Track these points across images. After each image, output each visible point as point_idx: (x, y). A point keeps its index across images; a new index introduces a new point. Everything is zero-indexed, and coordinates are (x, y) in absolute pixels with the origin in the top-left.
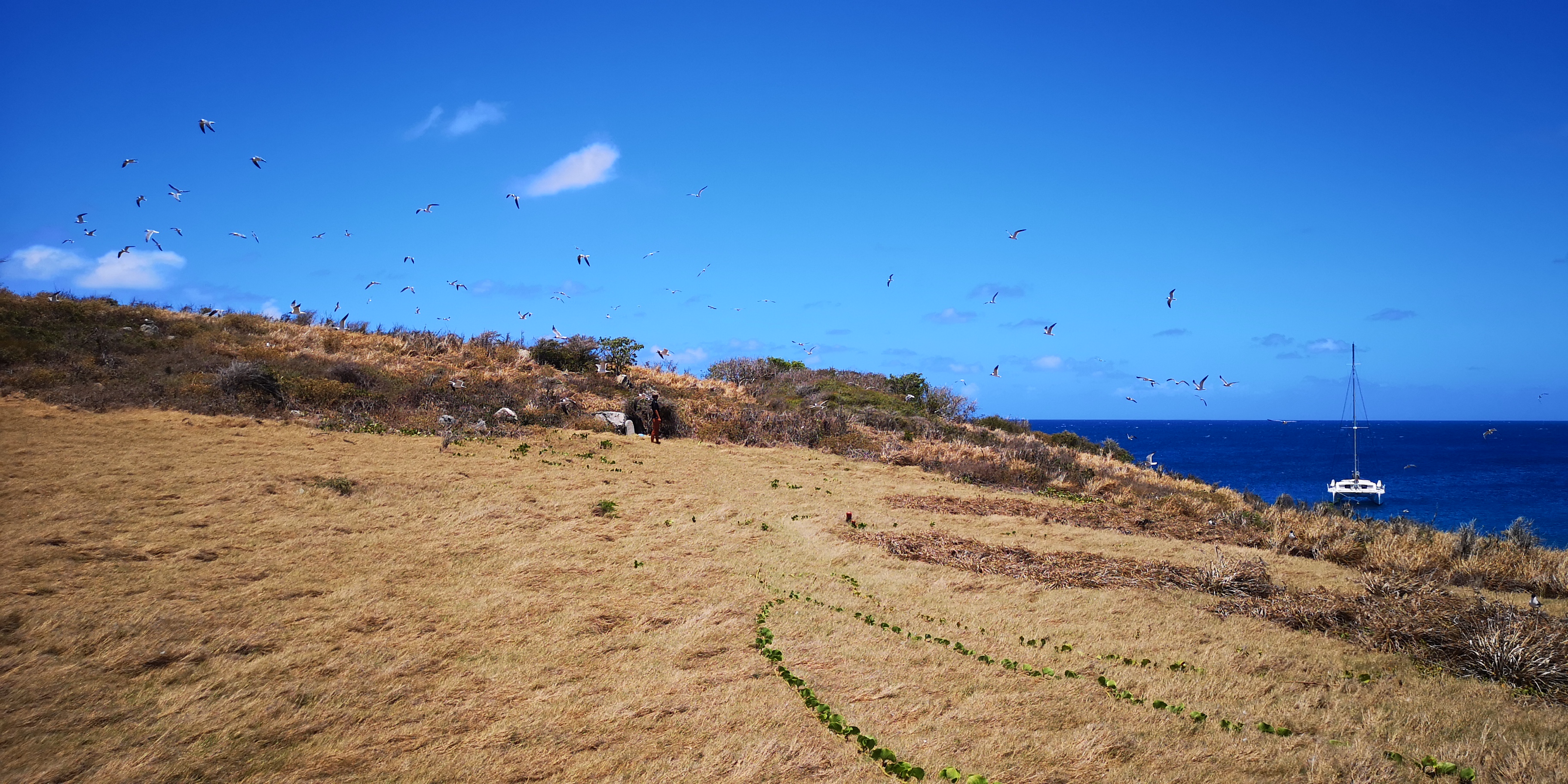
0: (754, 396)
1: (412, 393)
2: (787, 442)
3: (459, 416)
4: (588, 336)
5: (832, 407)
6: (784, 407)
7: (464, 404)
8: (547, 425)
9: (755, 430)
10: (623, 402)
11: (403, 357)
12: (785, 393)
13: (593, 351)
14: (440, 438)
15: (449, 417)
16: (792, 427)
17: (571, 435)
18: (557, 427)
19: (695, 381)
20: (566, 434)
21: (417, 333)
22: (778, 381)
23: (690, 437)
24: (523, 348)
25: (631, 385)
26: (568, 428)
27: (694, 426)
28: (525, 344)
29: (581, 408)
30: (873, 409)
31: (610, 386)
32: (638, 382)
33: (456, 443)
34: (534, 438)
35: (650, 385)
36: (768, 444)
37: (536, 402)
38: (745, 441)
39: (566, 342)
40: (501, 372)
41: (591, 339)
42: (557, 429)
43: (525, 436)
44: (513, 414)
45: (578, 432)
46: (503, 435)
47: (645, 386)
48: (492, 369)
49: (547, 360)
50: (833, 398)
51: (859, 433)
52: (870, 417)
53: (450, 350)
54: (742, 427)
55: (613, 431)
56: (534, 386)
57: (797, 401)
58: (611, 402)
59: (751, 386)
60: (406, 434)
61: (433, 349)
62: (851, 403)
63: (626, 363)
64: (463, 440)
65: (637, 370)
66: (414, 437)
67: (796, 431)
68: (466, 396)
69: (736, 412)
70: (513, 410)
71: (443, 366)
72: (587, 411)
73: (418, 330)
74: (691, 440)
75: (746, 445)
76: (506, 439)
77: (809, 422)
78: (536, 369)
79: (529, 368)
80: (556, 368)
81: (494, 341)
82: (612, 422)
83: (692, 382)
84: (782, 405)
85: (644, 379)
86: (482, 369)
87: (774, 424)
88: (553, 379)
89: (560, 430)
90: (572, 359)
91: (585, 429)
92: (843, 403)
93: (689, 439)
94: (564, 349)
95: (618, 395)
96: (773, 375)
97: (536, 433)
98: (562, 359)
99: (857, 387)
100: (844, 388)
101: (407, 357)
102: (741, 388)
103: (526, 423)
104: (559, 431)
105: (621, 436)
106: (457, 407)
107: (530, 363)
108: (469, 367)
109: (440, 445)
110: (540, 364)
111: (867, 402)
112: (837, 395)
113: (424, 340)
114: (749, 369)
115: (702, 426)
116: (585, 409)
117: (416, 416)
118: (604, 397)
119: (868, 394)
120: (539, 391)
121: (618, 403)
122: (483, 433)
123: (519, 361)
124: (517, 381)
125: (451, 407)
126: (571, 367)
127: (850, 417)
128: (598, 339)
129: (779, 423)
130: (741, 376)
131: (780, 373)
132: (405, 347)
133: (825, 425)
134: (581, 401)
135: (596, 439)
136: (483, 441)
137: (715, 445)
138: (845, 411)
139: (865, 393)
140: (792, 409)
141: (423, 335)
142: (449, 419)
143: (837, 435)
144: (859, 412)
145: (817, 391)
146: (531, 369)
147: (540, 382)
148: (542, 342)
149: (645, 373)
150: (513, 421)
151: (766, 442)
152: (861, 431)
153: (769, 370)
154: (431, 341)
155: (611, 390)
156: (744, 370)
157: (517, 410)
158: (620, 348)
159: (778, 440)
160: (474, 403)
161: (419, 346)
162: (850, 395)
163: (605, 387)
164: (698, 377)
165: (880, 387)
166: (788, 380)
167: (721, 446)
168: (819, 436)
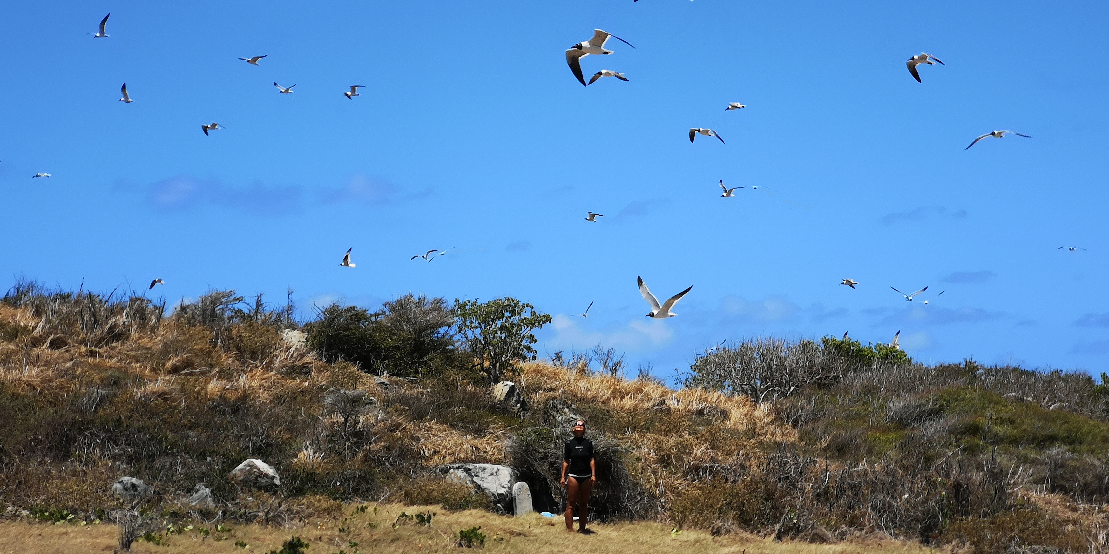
0: (795, 425)
1: (55, 429)
2: (872, 530)
3: (155, 478)
4: (430, 298)
5: (972, 451)
6: (863, 451)
7: (165, 453)
8: (345, 496)
9: (798, 503)
10: (507, 443)
11: (36, 351)
12: (863, 418)
13: (442, 330)
14: (115, 528)
15: (134, 480)
16: (881, 497)
17: (395, 516)
18: (365, 499)
19: (664, 394)
20: (385, 514)
21: (64, 298)
22: (847, 392)
23: (655, 519)
24: (293, 327)
25: (524, 404)
26: (389, 501)
27: (663, 494)
28: (297, 317)
29: (418, 456)
30: (1068, 455)
31: (478, 408)
32: (539, 397)
33: (148, 538)
34: (316, 525)
35: (565, 403)
36: (829, 534)
37: (319, 445)
38: (777, 527)
39: (384, 313)
40: (243, 380)
41: (438, 305)
42: (365, 504)
43: (296, 521)
44: (270, 471)
45: (412, 510)
46: (249, 520)
47: (555, 406)
48: (226, 374)
49: (342, 351)
50: (974, 430)
51: (1036, 508)
52: (1060, 471)
53: (134, 334)
54: (769, 495)
55: (487, 507)
56: (316, 411)
57: (892, 436)
58: (481, 443)
59: (787, 404)
60: (44, 520)
61: (98, 332)
62: (1015, 441)
63: (514, 355)
64: (164, 532)
65: (537, 371)
66: (60, 526)
67: (890, 506)
68: (170, 435)
69: (754, 462)
70: (270, 464)
71: (119, 369)
72: (432, 464)
73: (66, 290)
74: (656, 525)
75: (779, 537)
76: (255, 528)
77: (920, 484)
78: (320, 372)
79: (304, 371)
80: (362, 368)
81: (227, 314)
82: (484, 485)
83: (656, 395)
84: (858, 448)
85: (551, 389)
86: (203, 373)
87: (841, 491)
88: (356, 393)
89: (371, 507)
90: (397, 348)
91: (427, 502)
92: (997, 440)
93: (651, 523)
94: (379, 327)
95: (497, 428)
96: (836, 378)
97: (322, 512)
98: (376, 350)
99: (1028, 405)
100: (999, 407)
101: (44, 350)
102: (763, 409)
103: (299, 492)
104: (371, 509)
105: (505, 519)
106: (151, 457)
107: (307, 359)
108: (175, 370)
109: (115, 542)
110: (329, 361)
111: (1052, 439)
112: (983, 422)
113: (81, 313)
114: (782, 366)
115: (679, 495)
116: (424, 457)
117: (64, 479)
118: (465, 430)
119: (1054, 420)
120: (327, 421)
121: (496, 444)
122: (206, 514)
123: (284, 355)
124: (278, 400)
125: (138, 460)
126: (396, 366)
127: (1014, 473)
128: (451, 304)
129: (852, 487)
130: (764, 380)
131: (851, 374)
132: (39, 329)
133: (957, 493)
134: (418, 440)
135: (450, 525)
136: (207, 533)
137: (709, 537)
138: (1002, 460)
139: (1048, 418)
140: (880, 455)
141: (77, 302)
142: (133, 486)
143: (985, 515)
144: (1034, 462)
145: (937, 413)
146: (308, 373)
147: (329, 400)
148: (333, 313)
149: (555, 376)
150: (271, 488)
151: (823, 530)
152: (1041, 504)
153: (826, 368)
154: (94, 315)
155: (481, 417)
156: (770, 367)
157: (279, 463)
158: (499, 323)
159: (851, 524)
160: (188, 450)
161: (70, 325)
162: (1011, 421)
163: (469, 407)
164: (669, 385)
165: (1081, 403)
166: (870, 390)
167: (724, 539)
168: (945, 516)
